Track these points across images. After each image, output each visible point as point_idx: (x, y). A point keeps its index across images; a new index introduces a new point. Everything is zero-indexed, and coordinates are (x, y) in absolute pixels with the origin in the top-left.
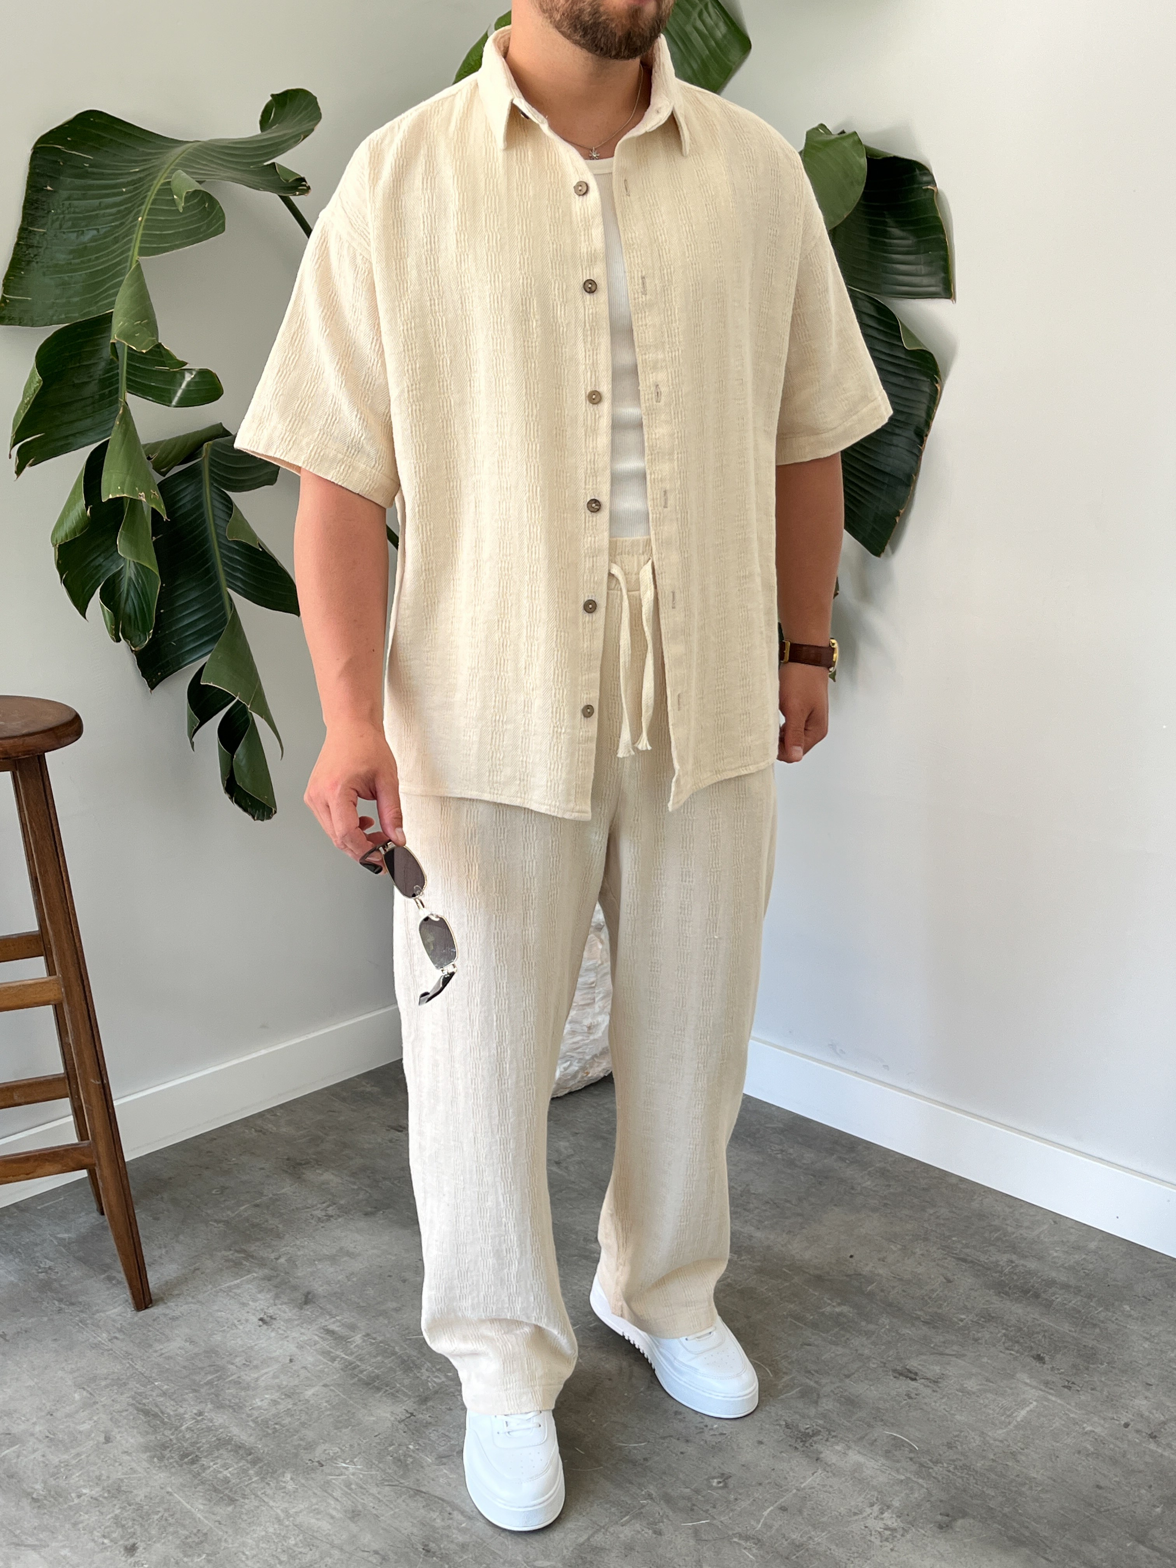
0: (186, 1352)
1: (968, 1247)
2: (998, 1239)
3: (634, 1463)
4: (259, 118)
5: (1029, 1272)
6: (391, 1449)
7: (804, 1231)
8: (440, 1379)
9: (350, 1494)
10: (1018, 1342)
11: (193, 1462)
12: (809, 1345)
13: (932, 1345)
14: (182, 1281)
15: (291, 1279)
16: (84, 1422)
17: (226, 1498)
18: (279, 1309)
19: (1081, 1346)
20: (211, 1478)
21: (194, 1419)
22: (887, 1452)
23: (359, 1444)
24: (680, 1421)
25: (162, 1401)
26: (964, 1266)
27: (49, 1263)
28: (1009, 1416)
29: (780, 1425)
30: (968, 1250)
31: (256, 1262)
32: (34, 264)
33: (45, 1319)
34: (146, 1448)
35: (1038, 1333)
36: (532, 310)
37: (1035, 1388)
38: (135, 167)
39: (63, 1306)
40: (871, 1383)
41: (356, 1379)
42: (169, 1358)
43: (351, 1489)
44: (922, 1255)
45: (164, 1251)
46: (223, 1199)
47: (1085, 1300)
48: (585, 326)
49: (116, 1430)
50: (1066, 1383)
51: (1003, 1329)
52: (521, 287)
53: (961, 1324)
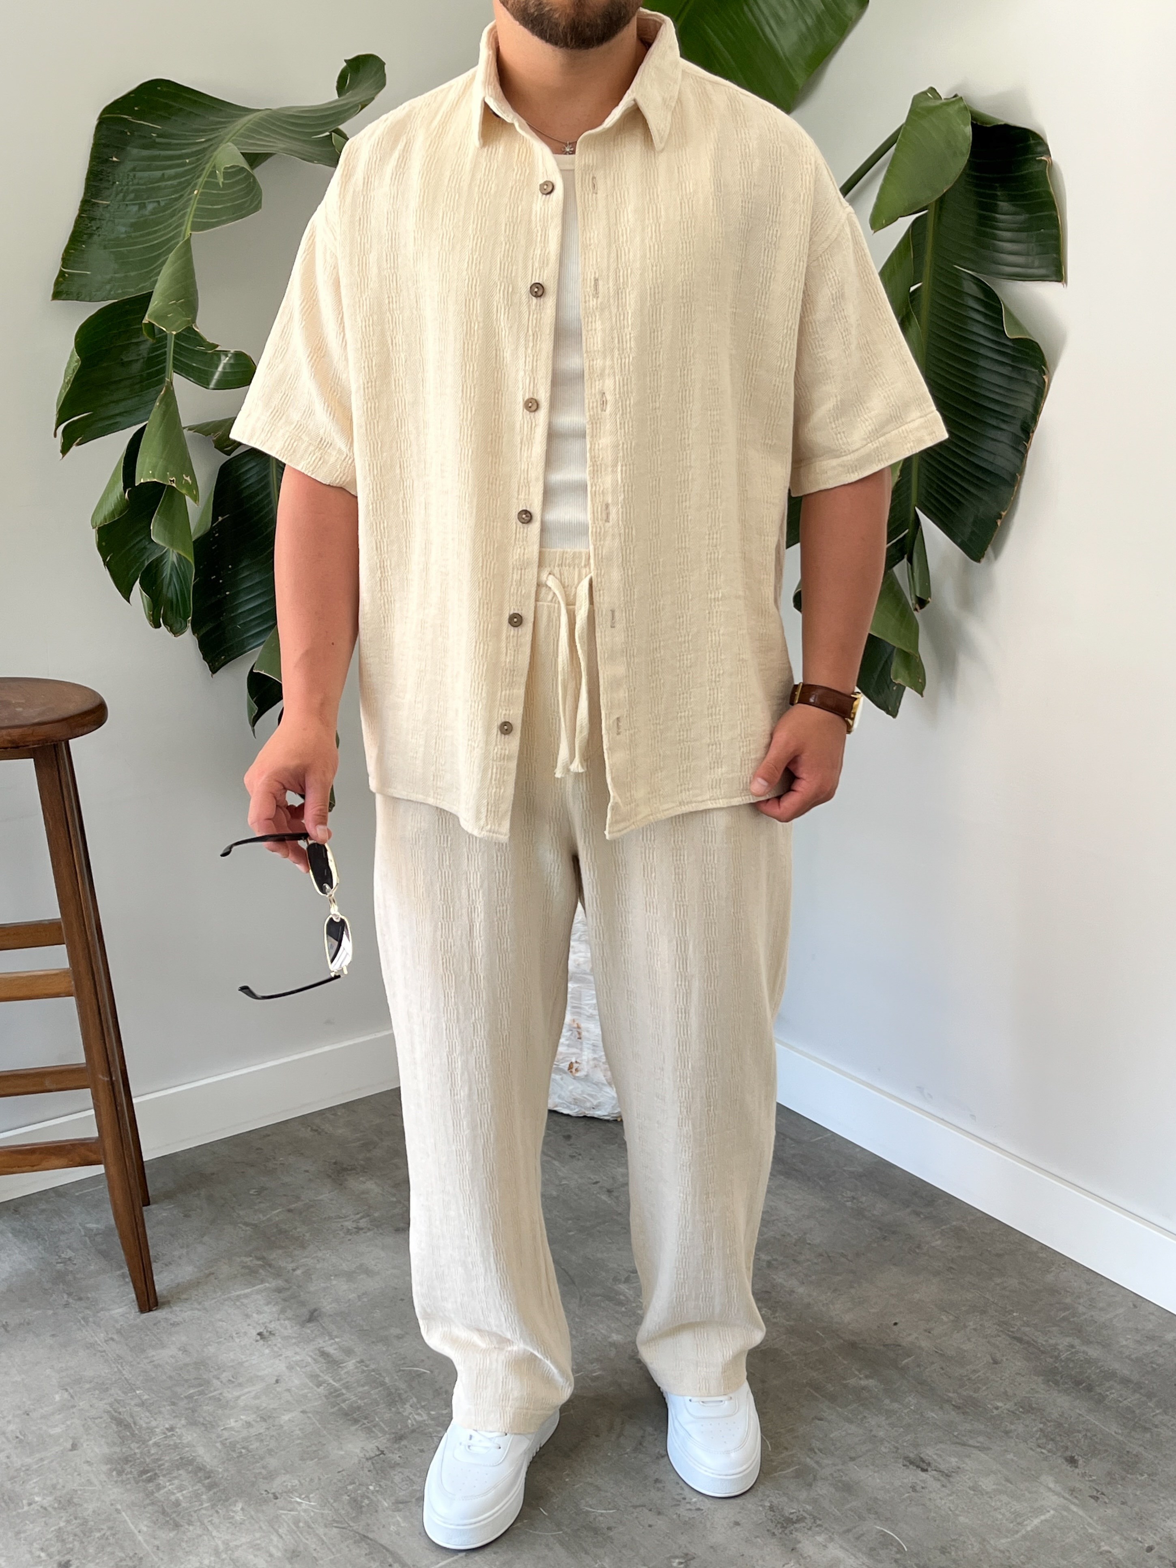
0: (177, 1361)
1: (1028, 1326)
2: (1064, 1319)
3: (596, 1531)
4: (335, 84)
5: (1089, 1361)
6: (350, 1487)
7: (853, 1291)
8: (422, 1417)
9: (295, 1532)
10: (1052, 1440)
11: (150, 1480)
12: (821, 1419)
13: (956, 1433)
14: (195, 1284)
15: (302, 1293)
16: (57, 1426)
17: (171, 1522)
18: (281, 1325)
19: (1125, 1452)
20: (162, 1499)
21: (164, 1433)
22: (872, 1549)
23: (320, 1479)
24: (659, 1489)
25: (137, 1412)
26: (1018, 1346)
27: (70, 1254)
28: (1019, 1524)
29: (763, 1506)
30: (1028, 1329)
31: (273, 1271)
32: (95, 237)
33: (50, 1312)
34: (108, 1460)
35: (1079, 1432)
36: (475, 312)
37: (1058, 1494)
38: (201, 137)
39: (71, 1301)
40: (876, 1469)
41: (336, 1408)
42: (156, 1366)
43: (298, 1527)
44: (975, 1330)
45: (184, 1251)
46: (259, 1200)
47: (1144, 1399)
48: (528, 331)
49: (85, 1437)
50: (1095, 1493)
51: (1041, 1423)
52: (466, 288)
53: (996, 1412)
